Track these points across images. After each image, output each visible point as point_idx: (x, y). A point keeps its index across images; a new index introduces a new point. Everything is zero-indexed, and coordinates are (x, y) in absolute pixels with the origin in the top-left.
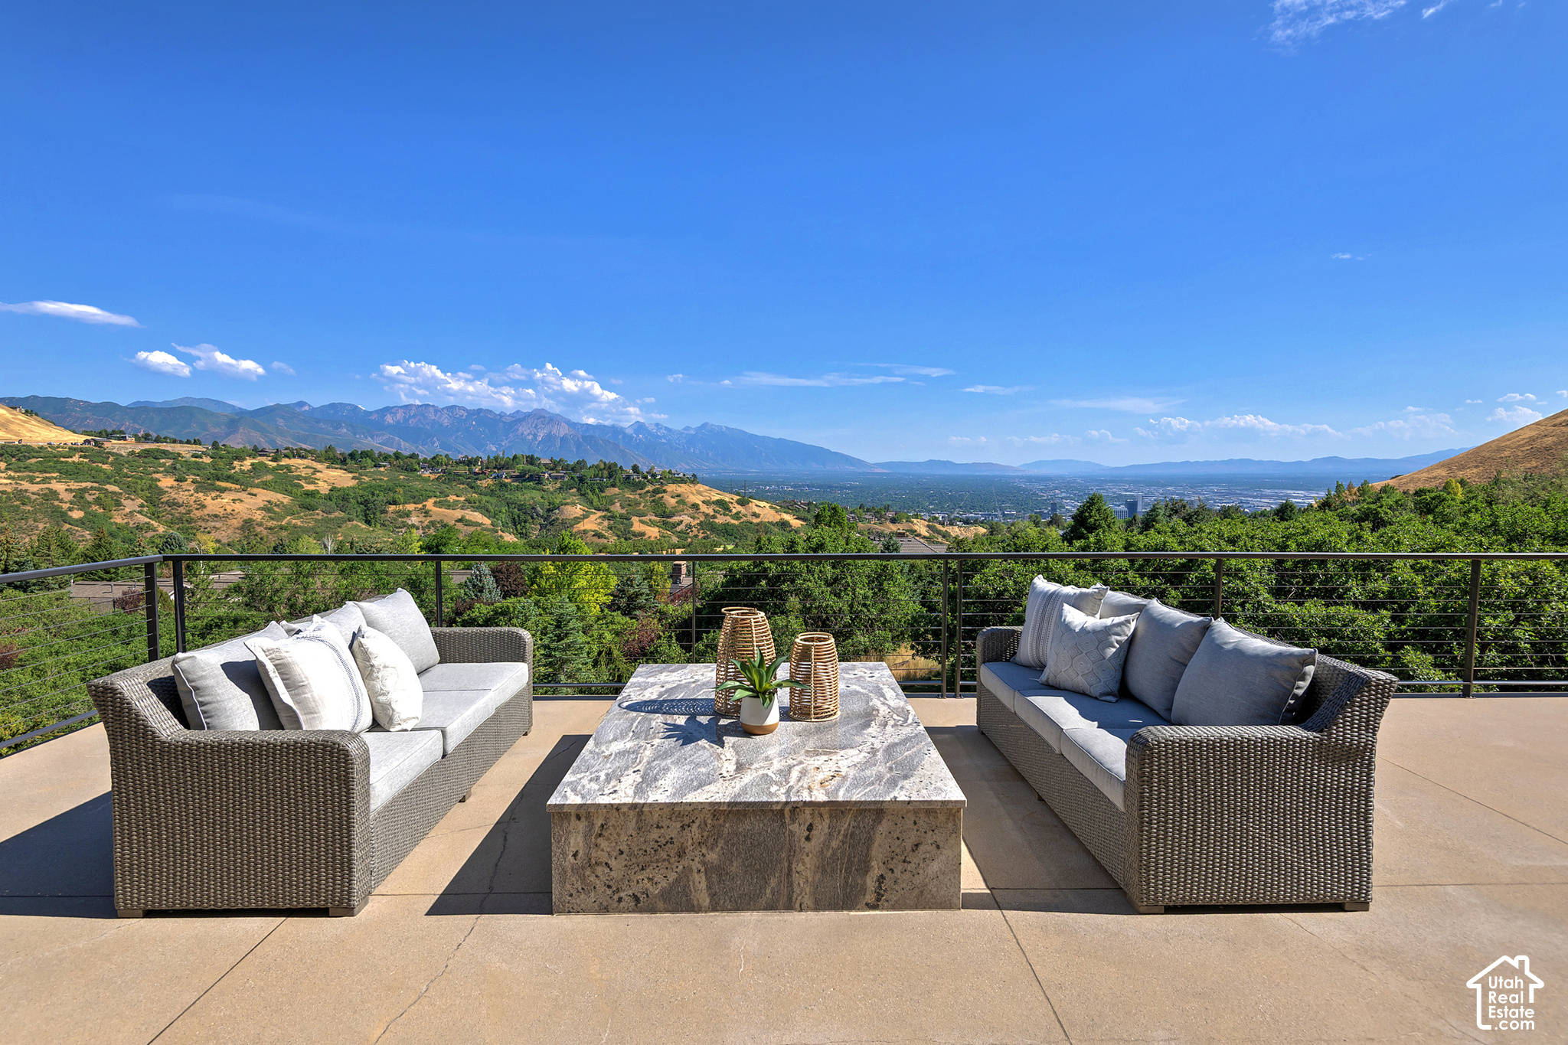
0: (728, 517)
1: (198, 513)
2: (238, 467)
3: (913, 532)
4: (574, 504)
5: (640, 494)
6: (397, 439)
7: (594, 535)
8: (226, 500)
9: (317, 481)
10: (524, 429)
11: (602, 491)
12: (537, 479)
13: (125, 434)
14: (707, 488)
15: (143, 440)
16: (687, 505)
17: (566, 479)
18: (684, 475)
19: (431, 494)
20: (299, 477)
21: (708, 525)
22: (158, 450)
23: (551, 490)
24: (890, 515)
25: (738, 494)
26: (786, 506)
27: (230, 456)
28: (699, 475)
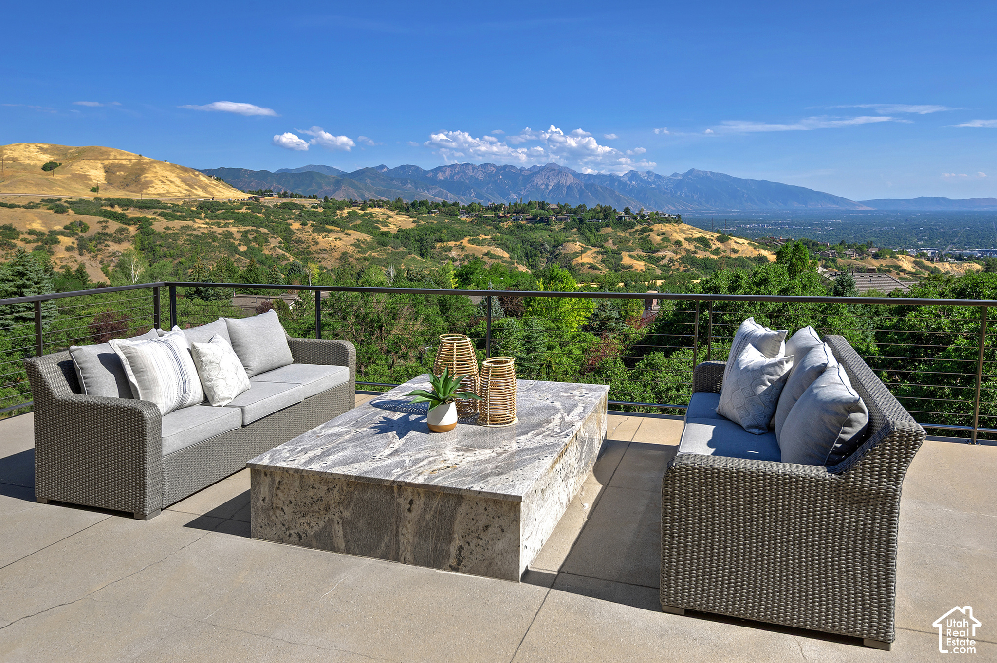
0: (708, 253)
1: (314, 248)
2: (339, 215)
3: (897, 267)
4: (574, 241)
5: (630, 233)
6: (445, 191)
7: (589, 268)
8: (331, 239)
9: (389, 225)
10: (539, 181)
11: (598, 230)
12: (546, 221)
13: (272, 192)
14: (689, 226)
15: (283, 196)
16: (670, 242)
17: (569, 221)
18: (669, 216)
19: (466, 234)
20: (377, 222)
21: (689, 260)
22: (291, 203)
23: (557, 229)
24: (873, 251)
25: (718, 232)
26: (764, 242)
27: (335, 206)
28: (683, 215)
